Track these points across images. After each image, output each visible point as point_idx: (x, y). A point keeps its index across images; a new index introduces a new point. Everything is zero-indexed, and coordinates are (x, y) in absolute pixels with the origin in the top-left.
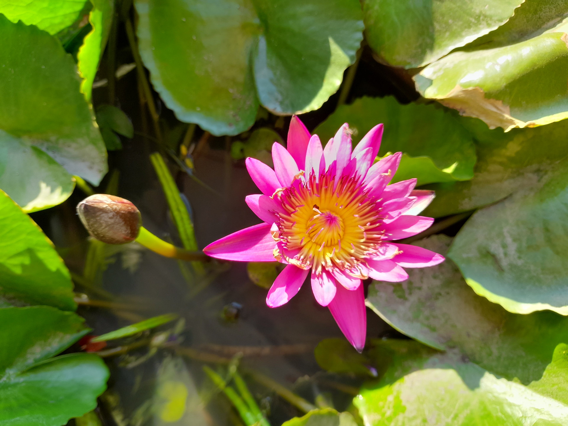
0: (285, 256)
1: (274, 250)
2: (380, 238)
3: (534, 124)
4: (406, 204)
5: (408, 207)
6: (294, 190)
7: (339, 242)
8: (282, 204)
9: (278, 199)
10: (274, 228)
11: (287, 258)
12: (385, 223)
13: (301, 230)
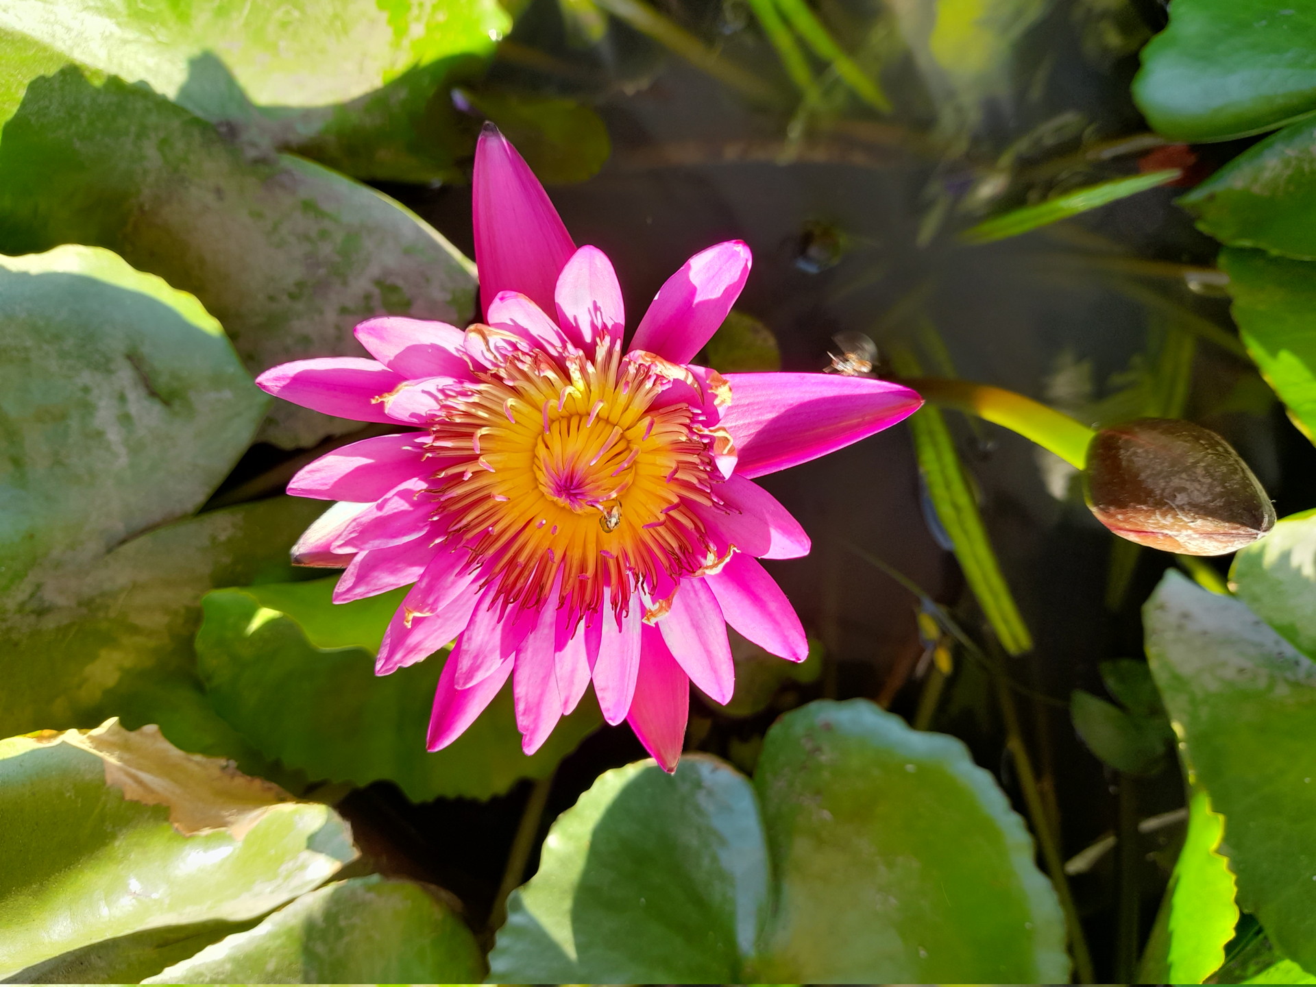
0: (696, 386)
1: (729, 403)
2: (436, 439)
3: (40, 739)
4: (362, 532)
5: (358, 525)
6: (670, 568)
7: (547, 427)
8: (703, 531)
9: (716, 544)
10: (726, 465)
11: (690, 380)
12: (420, 479)
13: (649, 458)
